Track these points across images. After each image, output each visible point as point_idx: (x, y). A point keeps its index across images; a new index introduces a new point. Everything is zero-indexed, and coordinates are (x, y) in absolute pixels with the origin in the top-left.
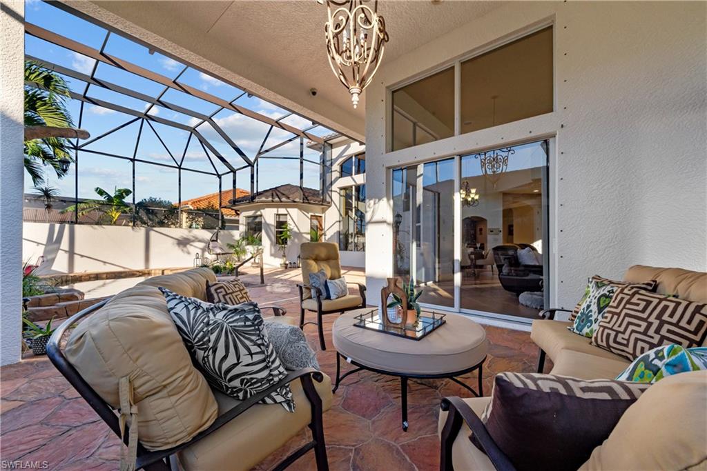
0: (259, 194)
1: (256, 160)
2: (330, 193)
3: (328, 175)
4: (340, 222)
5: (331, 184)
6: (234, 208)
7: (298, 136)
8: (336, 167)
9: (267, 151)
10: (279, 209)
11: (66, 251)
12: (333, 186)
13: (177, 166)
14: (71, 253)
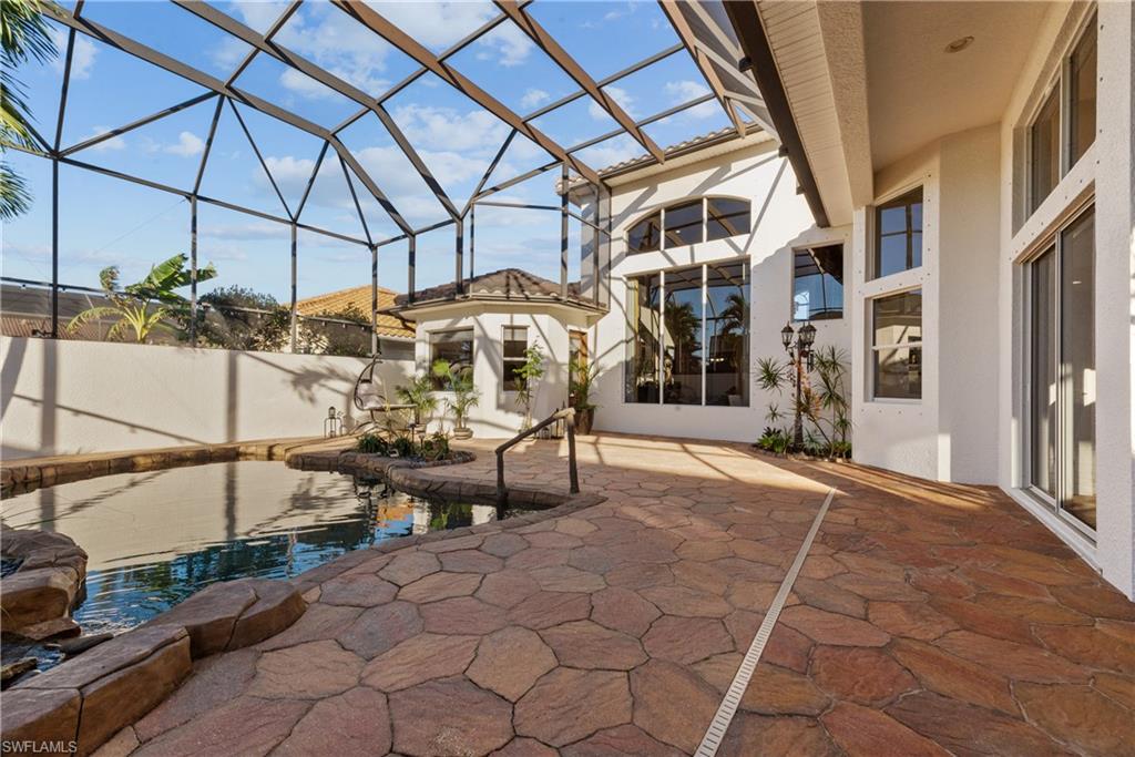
0: (474, 280)
1: (470, 207)
2: (606, 281)
3: (603, 248)
4: (627, 342)
5: (609, 266)
6: (403, 314)
7: (559, 160)
8: (620, 232)
9: (495, 189)
10: (515, 316)
11: (35, 401)
12: (612, 271)
13: (290, 220)
14: (49, 404)
